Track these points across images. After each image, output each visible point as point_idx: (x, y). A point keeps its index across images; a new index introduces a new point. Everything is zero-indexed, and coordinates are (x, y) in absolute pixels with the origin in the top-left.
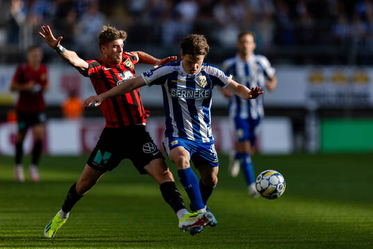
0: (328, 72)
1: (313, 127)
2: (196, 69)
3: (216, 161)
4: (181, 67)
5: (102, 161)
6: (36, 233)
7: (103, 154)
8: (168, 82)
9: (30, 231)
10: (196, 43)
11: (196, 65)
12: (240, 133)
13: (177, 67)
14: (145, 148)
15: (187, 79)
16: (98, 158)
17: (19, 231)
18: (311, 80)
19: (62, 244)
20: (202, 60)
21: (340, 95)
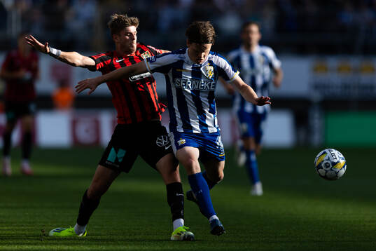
0: (333, 62)
1: (316, 120)
2: (203, 58)
3: (223, 154)
4: (186, 55)
5: (117, 159)
6: (23, 230)
7: (117, 152)
8: (173, 71)
9: (17, 228)
10: (203, 31)
11: (203, 54)
12: (245, 127)
13: (182, 55)
14: (159, 141)
15: (192, 68)
16: (111, 157)
17: (6, 228)
18: (315, 70)
19: (51, 242)
20: (209, 49)
21: (346, 86)
